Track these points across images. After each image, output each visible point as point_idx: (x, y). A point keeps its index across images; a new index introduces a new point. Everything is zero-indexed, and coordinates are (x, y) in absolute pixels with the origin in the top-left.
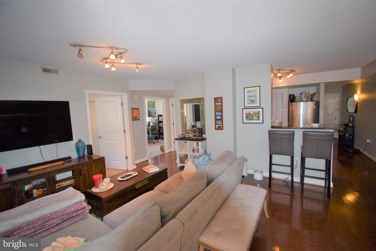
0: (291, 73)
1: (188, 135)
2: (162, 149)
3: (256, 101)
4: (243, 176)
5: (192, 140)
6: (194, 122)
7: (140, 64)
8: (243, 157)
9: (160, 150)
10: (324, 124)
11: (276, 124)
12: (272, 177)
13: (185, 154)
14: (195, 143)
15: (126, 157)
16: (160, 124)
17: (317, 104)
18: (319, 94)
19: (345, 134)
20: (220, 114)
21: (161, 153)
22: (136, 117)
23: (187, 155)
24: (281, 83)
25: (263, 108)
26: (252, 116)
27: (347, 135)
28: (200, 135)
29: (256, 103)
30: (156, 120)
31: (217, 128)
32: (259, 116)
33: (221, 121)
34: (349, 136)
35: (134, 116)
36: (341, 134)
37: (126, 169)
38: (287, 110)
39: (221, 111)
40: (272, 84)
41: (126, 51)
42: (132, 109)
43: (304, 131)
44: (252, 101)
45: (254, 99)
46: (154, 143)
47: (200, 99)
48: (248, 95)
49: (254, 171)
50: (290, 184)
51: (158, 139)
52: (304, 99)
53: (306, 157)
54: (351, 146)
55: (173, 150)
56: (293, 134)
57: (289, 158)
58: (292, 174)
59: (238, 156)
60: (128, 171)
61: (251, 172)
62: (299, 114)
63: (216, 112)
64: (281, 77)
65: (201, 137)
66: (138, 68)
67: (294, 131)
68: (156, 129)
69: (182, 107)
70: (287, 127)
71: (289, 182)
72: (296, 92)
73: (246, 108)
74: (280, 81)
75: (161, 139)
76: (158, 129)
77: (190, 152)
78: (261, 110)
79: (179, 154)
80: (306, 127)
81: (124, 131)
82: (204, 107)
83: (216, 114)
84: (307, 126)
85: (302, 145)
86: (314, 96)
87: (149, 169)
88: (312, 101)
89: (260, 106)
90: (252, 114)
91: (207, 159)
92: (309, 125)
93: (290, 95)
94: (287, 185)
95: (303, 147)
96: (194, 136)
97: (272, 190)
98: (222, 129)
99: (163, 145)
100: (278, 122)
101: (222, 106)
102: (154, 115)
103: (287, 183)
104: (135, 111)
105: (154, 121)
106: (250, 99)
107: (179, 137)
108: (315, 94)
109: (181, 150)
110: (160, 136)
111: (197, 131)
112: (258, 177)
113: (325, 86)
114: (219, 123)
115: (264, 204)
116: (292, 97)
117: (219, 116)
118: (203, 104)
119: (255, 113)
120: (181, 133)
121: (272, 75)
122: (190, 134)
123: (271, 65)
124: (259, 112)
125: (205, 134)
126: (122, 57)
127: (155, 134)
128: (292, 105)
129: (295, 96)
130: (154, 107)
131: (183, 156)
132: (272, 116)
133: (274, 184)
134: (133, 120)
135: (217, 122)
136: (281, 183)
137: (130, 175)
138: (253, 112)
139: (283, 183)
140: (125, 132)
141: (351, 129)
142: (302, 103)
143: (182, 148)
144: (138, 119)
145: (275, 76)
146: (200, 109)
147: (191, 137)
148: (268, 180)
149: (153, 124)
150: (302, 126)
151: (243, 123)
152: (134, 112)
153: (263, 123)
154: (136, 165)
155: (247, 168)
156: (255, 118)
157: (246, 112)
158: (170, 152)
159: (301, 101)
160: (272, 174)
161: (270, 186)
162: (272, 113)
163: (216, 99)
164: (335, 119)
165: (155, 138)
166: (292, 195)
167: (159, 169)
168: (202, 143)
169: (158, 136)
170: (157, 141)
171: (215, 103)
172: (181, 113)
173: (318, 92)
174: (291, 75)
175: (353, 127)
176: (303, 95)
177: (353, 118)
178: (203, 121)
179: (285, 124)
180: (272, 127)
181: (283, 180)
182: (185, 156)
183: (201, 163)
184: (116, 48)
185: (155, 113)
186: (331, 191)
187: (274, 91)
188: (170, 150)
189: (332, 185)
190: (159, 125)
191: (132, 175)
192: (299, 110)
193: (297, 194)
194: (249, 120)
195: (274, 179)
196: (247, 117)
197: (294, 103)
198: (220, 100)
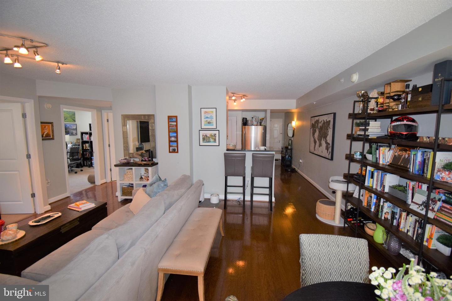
0: (244, 98)
1: (133, 160)
2: (92, 180)
3: (213, 123)
4: (200, 202)
5: (140, 165)
6: (139, 142)
7: (63, 64)
8: (201, 180)
9: (88, 182)
10: (269, 147)
11: (231, 147)
12: (227, 198)
13: (130, 184)
14: (143, 169)
15: (32, 195)
16: (84, 145)
17: (265, 129)
18: (266, 119)
19: (286, 155)
20: (175, 135)
21: (90, 185)
22: (48, 135)
23: (133, 184)
24: (235, 105)
25: (219, 131)
26: (209, 138)
27: (287, 156)
28: (149, 159)
29: (213, 125)
30: (78, 139)
31: (171, 151)
32: (215, 138)
33: (176, 143)
34: (289, 157)
35: (45, 134)
36: (283, 156)
37: (33, 212)
38: (241, 133)
39: (176, 132)
40: (227, 106)
41: (45, 46)
42: (42, 123)
43: (253, 154)
44: (209, 123)
45: (210, 121)
46: (76, 173)
47: (149, 116)
48: (205, 116)
49: (210, 195)
50: (242, 203)
51: (82, 167)
52: (255, 123)
53: (255, 177)
54: (290, 166)
55: (109, 180)
56: (244, 157)
57: (241, 178)
58: (244, 193)
59: (195, 180)
60: (37, 214)
61: (207, 196)
62: (251, 137)
63: (170, 133)
64: (235, 100)
65: (151, 162)
66: (59, 69)
67: (245, 153)
68: (78, 153)
69: (124, 125)
70: (241, 150)
71: (241, 201)
72: (248, 116)
73: (203, 130)
74: (235, 104)
75: (86, 166)
76: (81, 152)
77: (136, 181)
78: (217, 132)
79: (120, 184)
80: (256, 150)
81: (29, 156)
82: (155, 126)
83: (170, 135)
84: (257, 148)
85: (252, 166)
86: (262, 121)
87: (79, 206)
88: (261, 125)
89: (216, 128)
90: (209, 136)
91: (162, 185)
92: (258, 148)
93: (243, 118)
94: (239, 205)
95: (253, 168)
96: (142, 161)
97: (227, 212)
98: (177, 152)
99: (92, 174)
100: (232, 145)
101: (177, 126)
102: (74, 132)
103: (240, 203)
104: (47, 127)
105: (75, 141)
106: (207, 121)
107: (120, 162)
108: (263, 119)
109: (124, 179)
110: (85, 162)
111: (145, 155)
112: (215, 200)
113: (271, 112)
114: (174, 146)
115: (219, 222)
116: (245, 121)
117: (174, 137)
118: (153, 122)
119: (211, 135)
120: (123, 158)
121: (228, 98)
122: (136, 158)
123: (227, 89)
124: (216, 134)
125: (156, 158)
126: (38, 53)
127: (78, 159)
128: (245, 128)
129: (247, 119)
130: (75, 121)
131: (126, 187)
132: (227, 139)
133: (230, 206)
134: (43, 140)
135: (171, 144)
136: (235, 203)
137: (49, 217)
138: (209, 134)
139: (237, 204)
140: (30, 158)
141: (290, 150)
142: (253, 127)
143: (125, 177)
144: (51, 137)
145: (230, 98)
146: (150, 128)
147: (139, 162)
148: (223, 202)
149: (72, 146)
150: (254, 149)
151: (200, 145)
152: (45, 127)
153: (219, 146)
154: (50, 204)
155: (204, 193)
156: (212, 140)
157: (203, 134)
158: (104, 183)
159: (252, 125)
160: (227, 196)
161: (225, 207)
162: (227, 136)
163: (170, 118)
164: (279, 142)
165: (76, 166)
166: (244, 213)
167: (95, 205)
168: (153, 168)
169: (82, 162)
170: (80, 169)
171: (169, 122)
172: (123, 132)
173: (266, 117)
174: (244, 100)
175: (291, 149)
176: (254, 119)
177: (291, 142)
178: (154, 143)
179: (239, 147)
180: (228, 150)
181: (236, 201)
182: (129, 186)
183: (155, 190)
184: (31, 40)
185: (76, 129)
186: (273, 205)
187: (229, 112)
188: (104, 181)
189: (273, 200)
190: (83, 147)
191: (52, 216)
192: (251, 134)
193: (248, 211)
194: (205, 142)
195: (229, 200)
196: (204, 139)
197: (246, 126)
198: (174, 120)
